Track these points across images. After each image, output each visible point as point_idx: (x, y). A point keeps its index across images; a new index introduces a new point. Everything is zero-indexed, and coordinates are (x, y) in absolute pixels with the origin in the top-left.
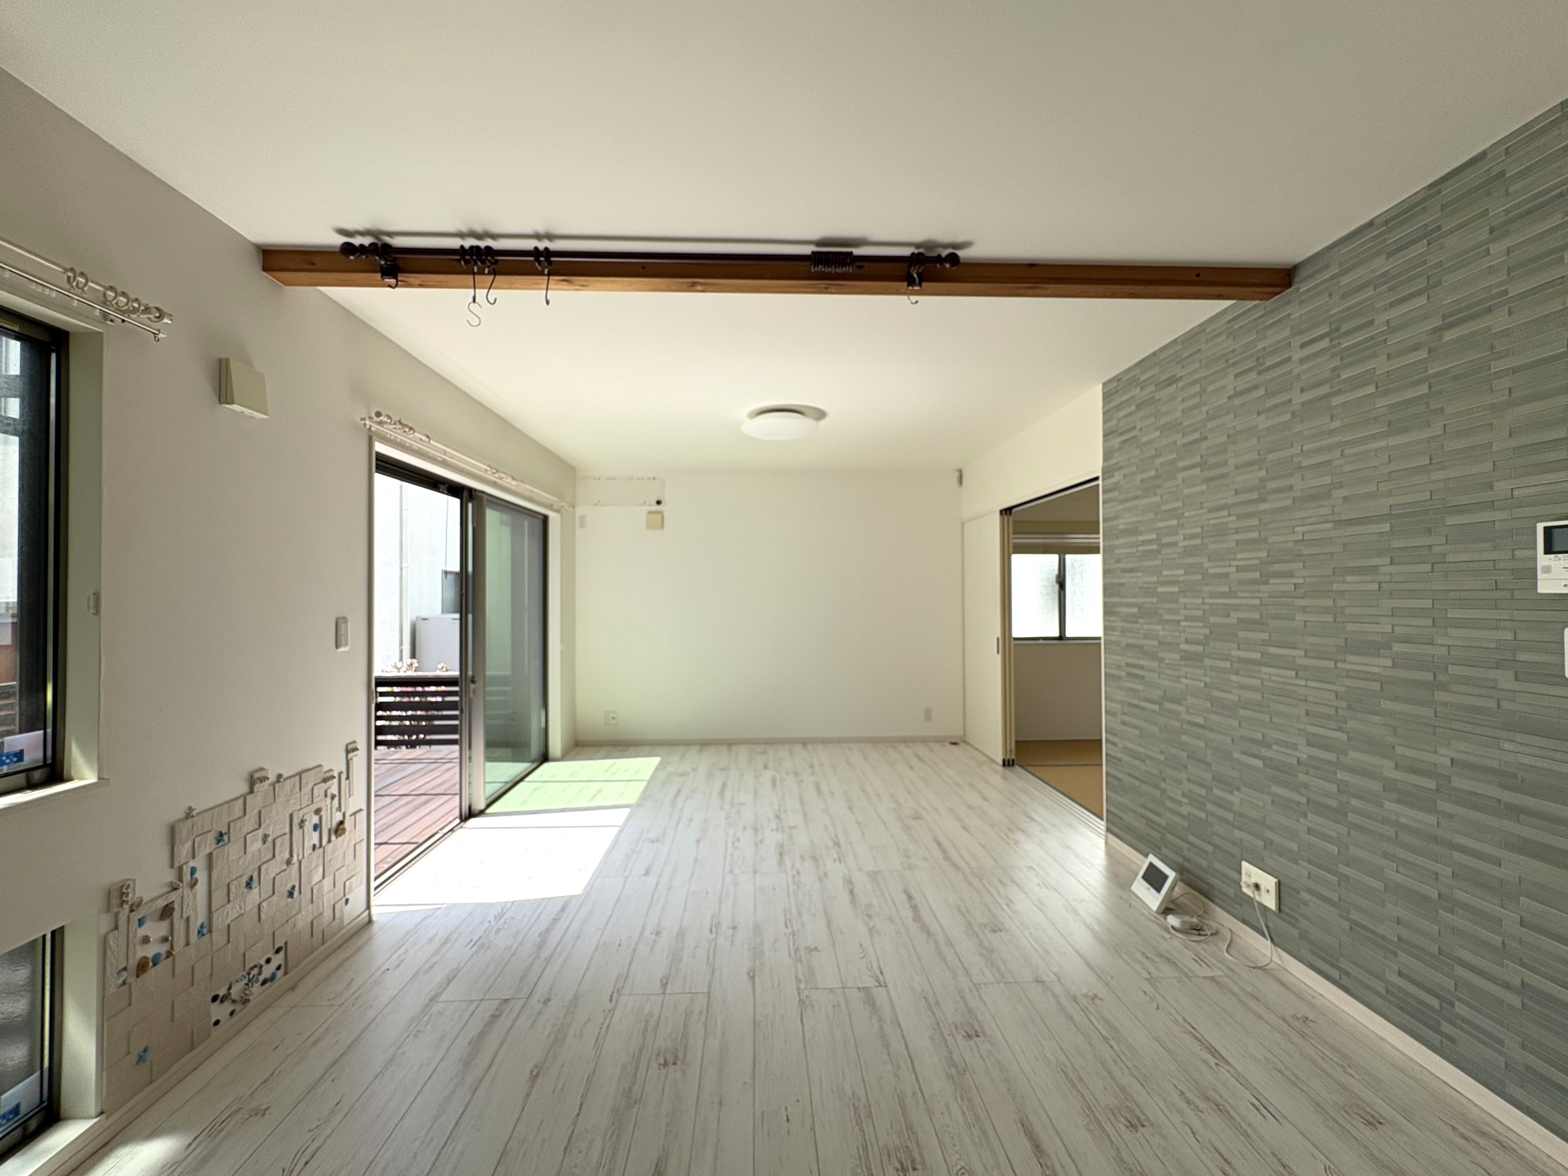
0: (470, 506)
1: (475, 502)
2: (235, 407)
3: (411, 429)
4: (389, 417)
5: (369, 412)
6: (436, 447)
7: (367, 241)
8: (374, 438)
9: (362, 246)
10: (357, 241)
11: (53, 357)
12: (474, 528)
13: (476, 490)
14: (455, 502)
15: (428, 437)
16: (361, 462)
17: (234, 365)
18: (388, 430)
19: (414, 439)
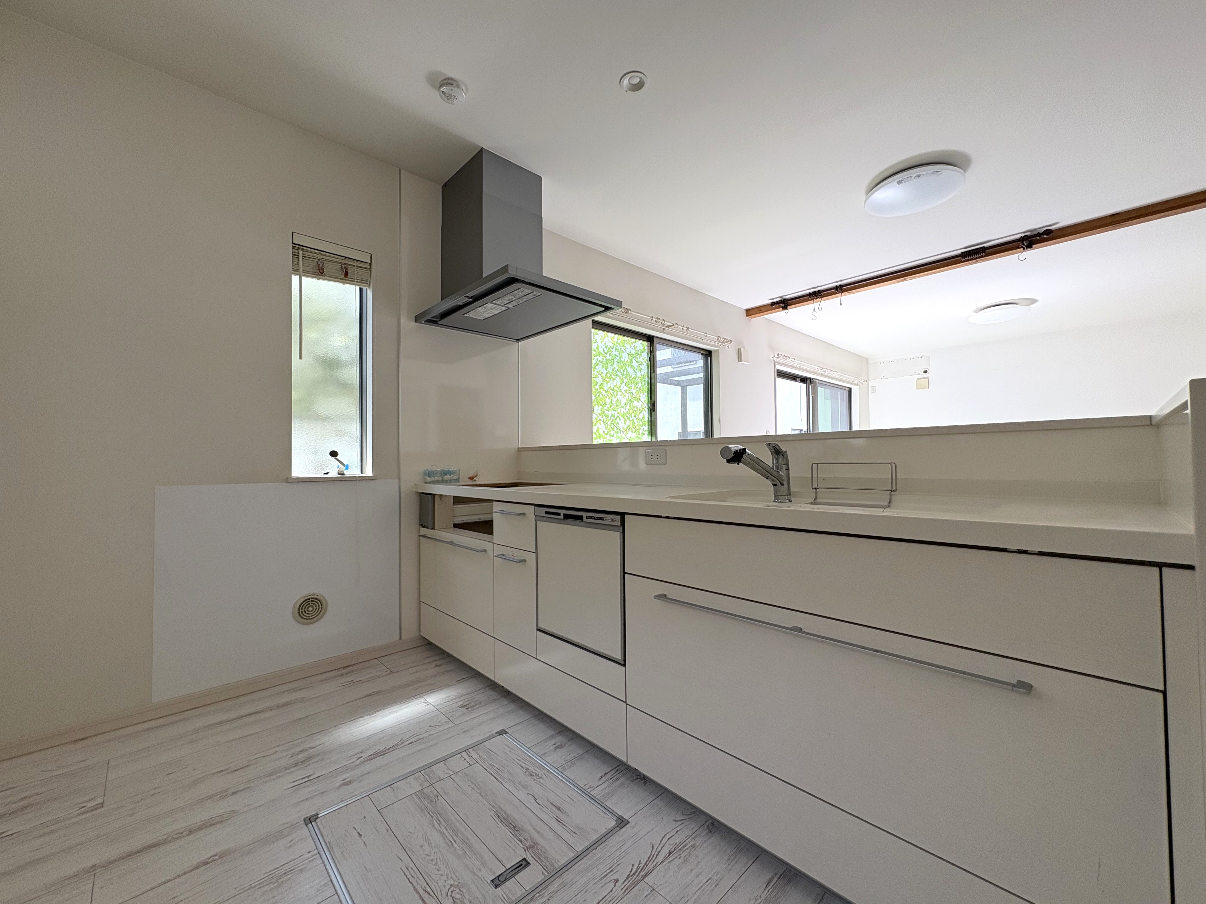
0: (810, 386)
1: (813, 385)
2: (743, 362)
3: (789, 357)
4: (781, 355)
5: (774, 354)
6: (796, 364)
7: (779, 299)
8: (776, 363)
9: (777, 302)
10: (775, 300)
11: (709, 358)
12: (812, 397)
13: (813, 379)
14: (804, 386)
15: (794, 359)
16: (772, 374)
17: (742, 349)
18: (781, 360)
19: (789, 361)
